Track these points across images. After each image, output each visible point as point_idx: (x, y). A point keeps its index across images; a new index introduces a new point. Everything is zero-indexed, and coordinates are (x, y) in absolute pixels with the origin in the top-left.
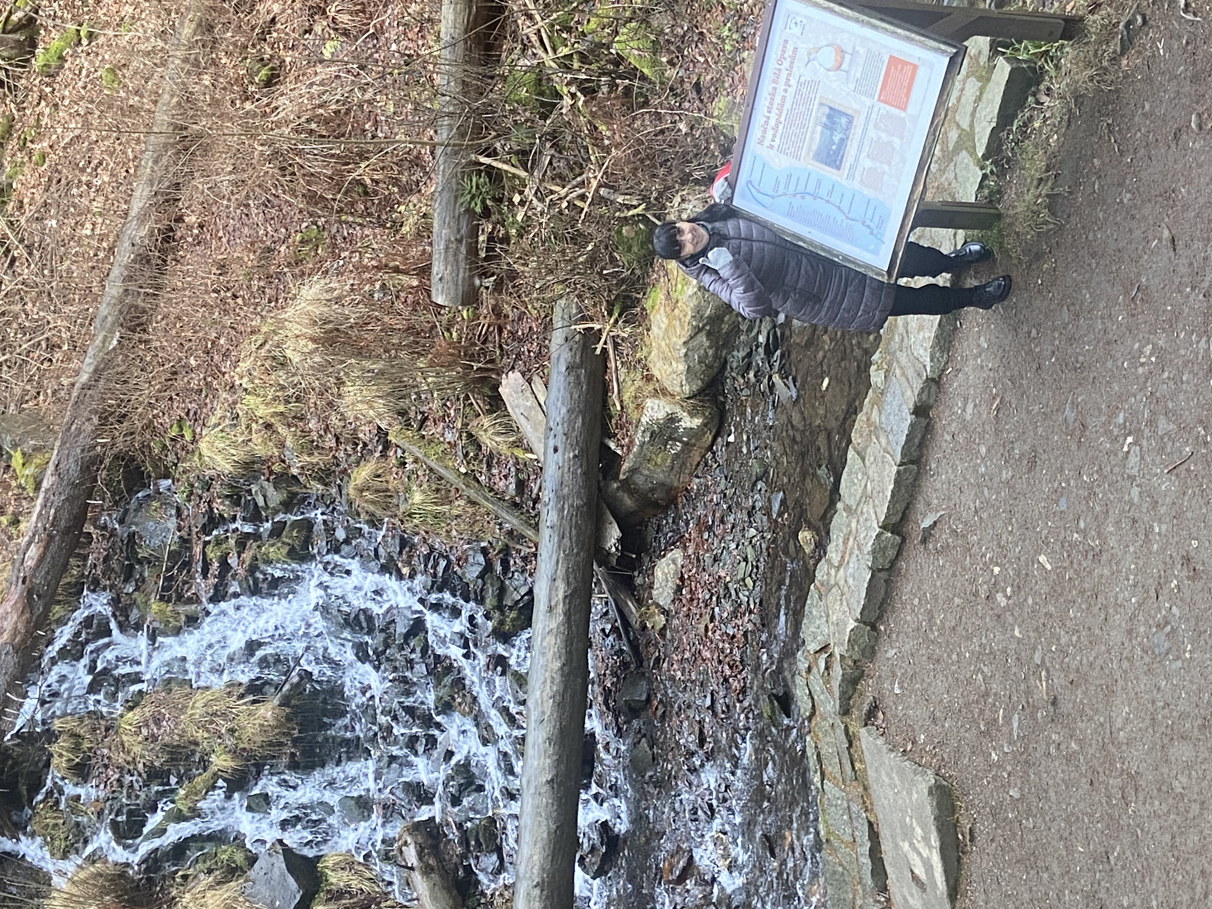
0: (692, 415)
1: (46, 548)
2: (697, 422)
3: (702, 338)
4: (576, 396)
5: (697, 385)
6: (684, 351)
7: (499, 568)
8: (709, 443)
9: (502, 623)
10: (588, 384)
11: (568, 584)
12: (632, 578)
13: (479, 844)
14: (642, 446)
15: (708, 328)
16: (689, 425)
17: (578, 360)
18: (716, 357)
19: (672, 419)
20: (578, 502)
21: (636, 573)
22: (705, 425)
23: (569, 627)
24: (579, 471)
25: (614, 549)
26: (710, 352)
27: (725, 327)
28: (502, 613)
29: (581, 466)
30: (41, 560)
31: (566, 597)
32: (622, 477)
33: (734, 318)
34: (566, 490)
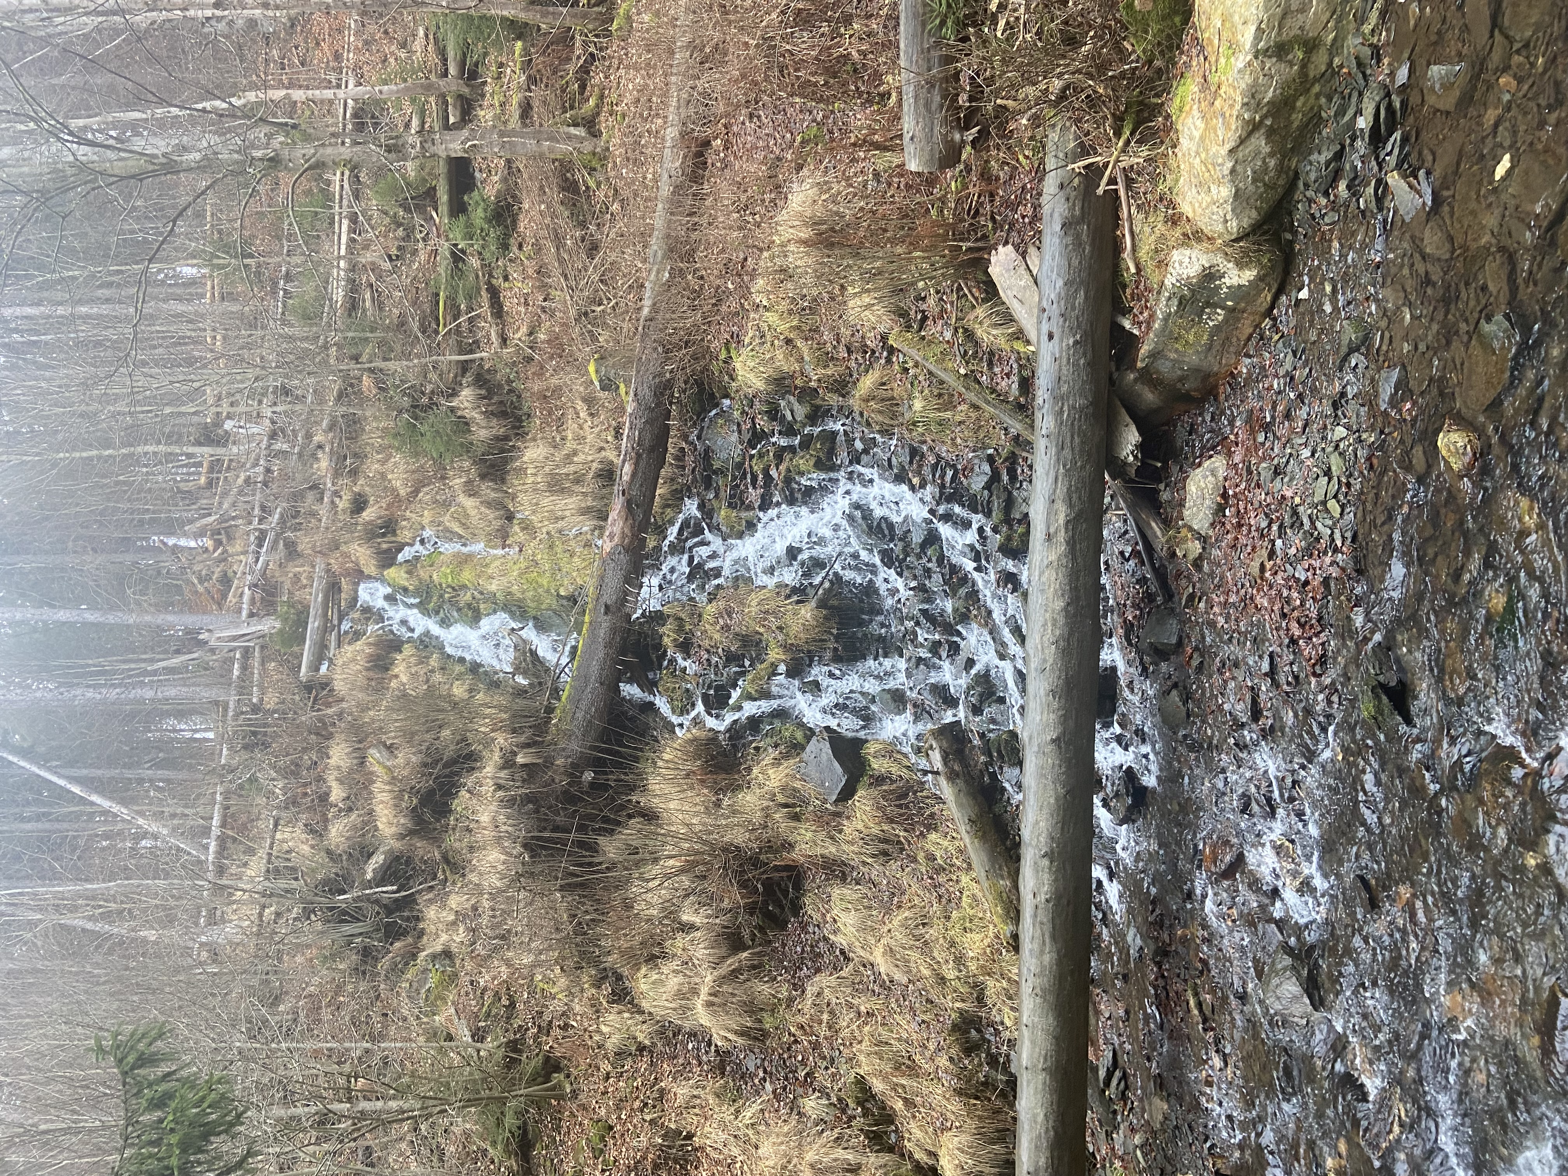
0: (1240, 265)
1: (636, 464)
2: (1249, 275)
3: (1260, 143)
4: (1075, 262)
5: (1249, 218)
6: (1230, 165)
7: (1005, 478)
8: (1266, 306)
9: (1009, 538)
10: (1093, 244)
11: (1071, 506)
12: (1157, 491)
13: (1001, 756)
14: (1166, 319)
15: (1268, 122)
16: (1235, 281)
17: (1077, 212)
18: (1281, 168)
19: (1210, 276)
20: (1080, 402)
21: (1162, 486)
22: (1260, 278)
23: (1074, 559)
24: (1082, 361)
25: (1131, 458)
26: (1272, 163)
27: (1297, 118)
28: (1011, 527)
29: (1085, 354)
30: (634, 475)
31: (1068, 522)
32: (1139, 365)
33: (1312, 101)
34: (1065, 388)
